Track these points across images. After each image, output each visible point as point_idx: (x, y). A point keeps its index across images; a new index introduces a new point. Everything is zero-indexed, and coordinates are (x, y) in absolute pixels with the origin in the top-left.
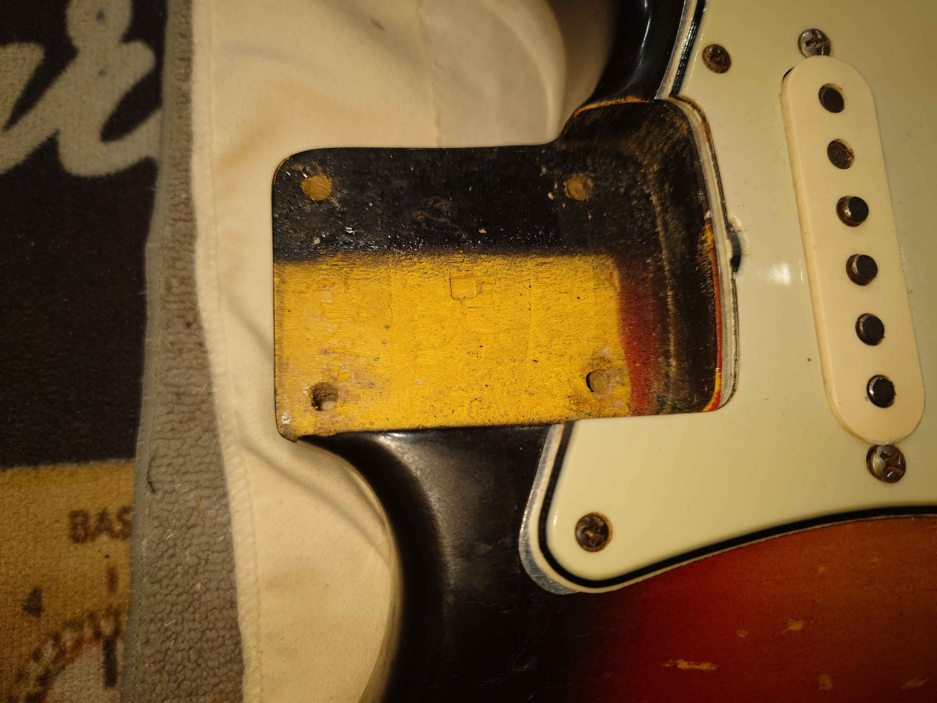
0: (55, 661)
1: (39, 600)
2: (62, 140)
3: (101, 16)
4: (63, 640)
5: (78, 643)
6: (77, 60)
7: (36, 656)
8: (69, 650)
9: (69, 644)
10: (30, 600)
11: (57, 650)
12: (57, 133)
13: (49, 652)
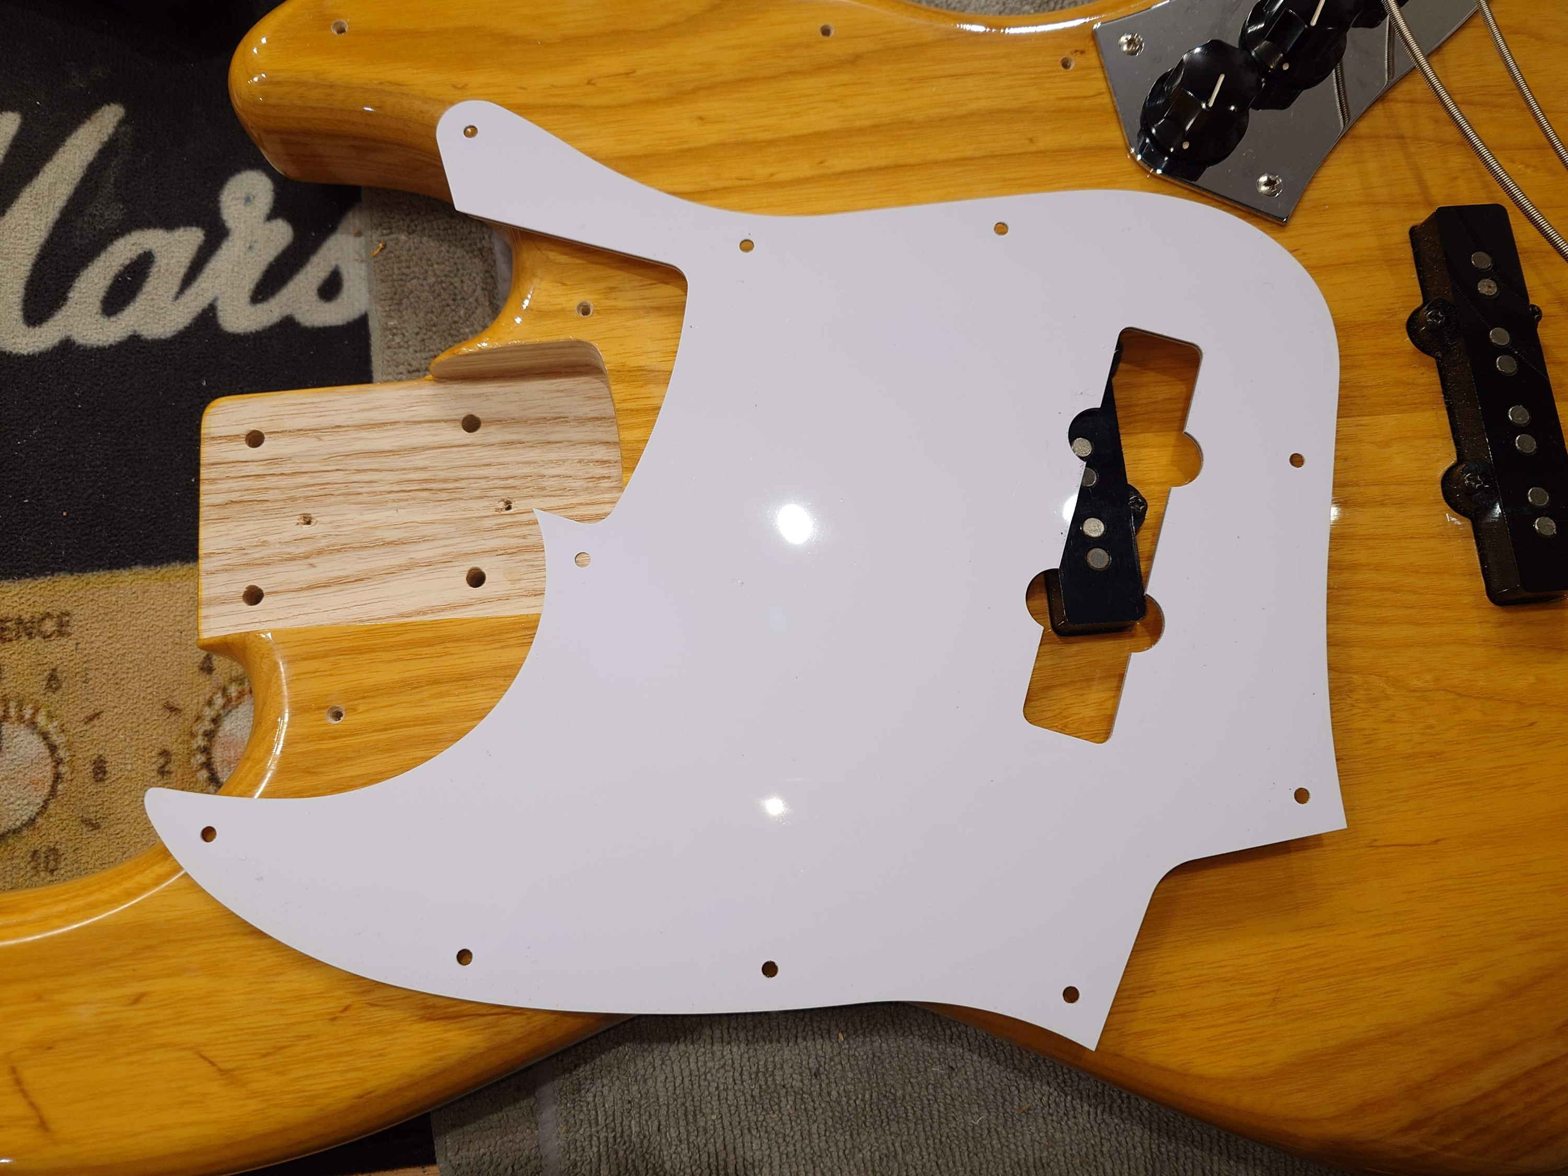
0: (224, 707)
1: (211, 663)
2: (220, 305)
3: (248, 200)
4: (229, 691)
5: (241, 694)
6: (230, 238)
7: (210, 703)
8: (234, 699)
9: (234, 695)
10: (203, 663)
11: (225, 699)
12: (215, 300)
13: (219, 701)
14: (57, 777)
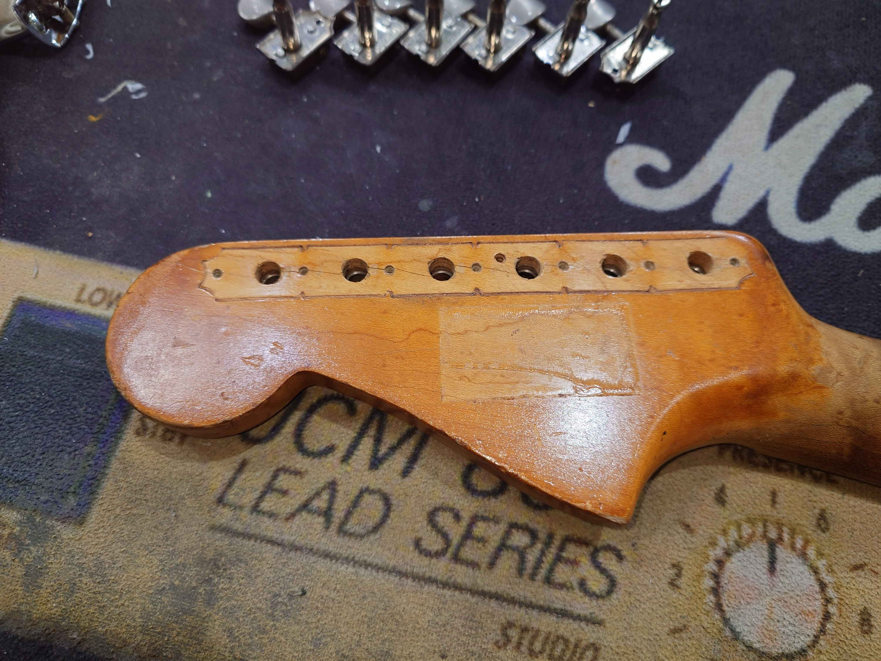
14: (827, 616)
